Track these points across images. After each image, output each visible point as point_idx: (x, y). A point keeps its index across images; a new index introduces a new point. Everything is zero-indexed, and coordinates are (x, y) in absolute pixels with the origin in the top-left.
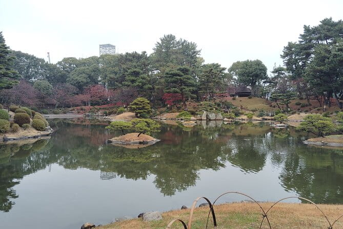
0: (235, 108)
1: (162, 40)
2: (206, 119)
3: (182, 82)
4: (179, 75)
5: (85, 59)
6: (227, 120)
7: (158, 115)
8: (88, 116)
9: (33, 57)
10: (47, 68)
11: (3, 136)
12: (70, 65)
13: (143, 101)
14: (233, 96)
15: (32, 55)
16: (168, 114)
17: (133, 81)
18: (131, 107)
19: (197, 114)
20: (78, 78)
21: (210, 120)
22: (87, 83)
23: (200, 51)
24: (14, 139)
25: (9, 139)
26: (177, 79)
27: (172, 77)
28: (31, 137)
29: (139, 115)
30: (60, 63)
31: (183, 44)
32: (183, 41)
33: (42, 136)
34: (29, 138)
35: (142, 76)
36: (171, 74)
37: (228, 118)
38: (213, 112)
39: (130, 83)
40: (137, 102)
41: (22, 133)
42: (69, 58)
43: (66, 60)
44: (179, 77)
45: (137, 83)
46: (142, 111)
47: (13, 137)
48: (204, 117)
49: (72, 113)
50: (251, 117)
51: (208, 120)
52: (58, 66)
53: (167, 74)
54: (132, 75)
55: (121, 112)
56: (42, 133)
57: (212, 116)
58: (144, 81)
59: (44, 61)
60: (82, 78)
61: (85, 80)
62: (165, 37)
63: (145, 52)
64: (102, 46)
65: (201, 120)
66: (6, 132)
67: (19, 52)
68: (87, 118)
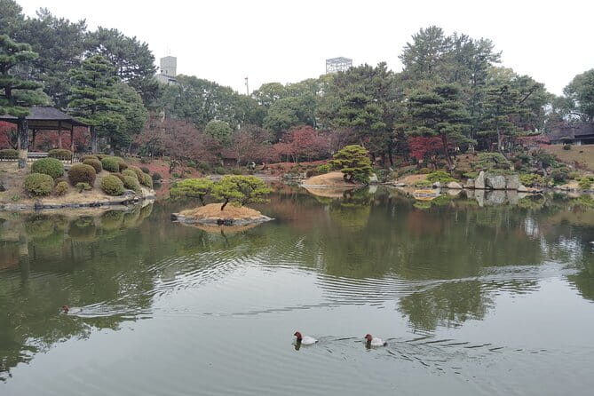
0: (561, 166)
1: (415, 39)
2: (483, 187)
3: (443, 116)
4: (434, 101)
5: (295, 85)
6: (526, 189)
7: (395, 178)
8: (287, 179)
9: (214, 86)
10: (235, 102)
11: (35, 201)
12: (272, 95)
13: (355, 152)
14: (570, 142)
15: (212, 81)
16: (413, 176)
17: (352, 116)
18: (332, 162)
19: (468, 178)
20: (280, 116)
21: (492, 189)
22: (293, 124)
23: (498, 55)
24: (51, 207)
25: (44, 207)
26: (429, 108)
27: (420, 106)
28: (86, 205)
29: (349, 177)
30: (256, 93)
31: (458, 43)
32: (459, 36)
33: (111, 204)
34: (82, 206)
35: (368, 106)
36: (419, 100)
37: (527, 186)
38: (499, 174)
39: (346, 120)
40: (345, 153)
41: (73, 197)
42: (270, 84)
43: (265, 88)
44: (433, 106)
45: (358, 120)
46: (353, 169)
47: (51, 204)
48: (479, 183)
49: (262, 173)
50: (589, 186)
51: (489, 189)
52: (254, 98)
53: (412, 100)
54: (351, 105)
55: (324, 171)
56: (112, 199)
57: (497, 181)
58: (372, 115)
59: (232, 91)
60: (284, 117)
61: (289, 120)
62: (421, 31)
63: (384, 64)
64: (330, 62)
65: (473, 188)
66: (44, 195)
67: (194, 78)
68: (285, 183)
